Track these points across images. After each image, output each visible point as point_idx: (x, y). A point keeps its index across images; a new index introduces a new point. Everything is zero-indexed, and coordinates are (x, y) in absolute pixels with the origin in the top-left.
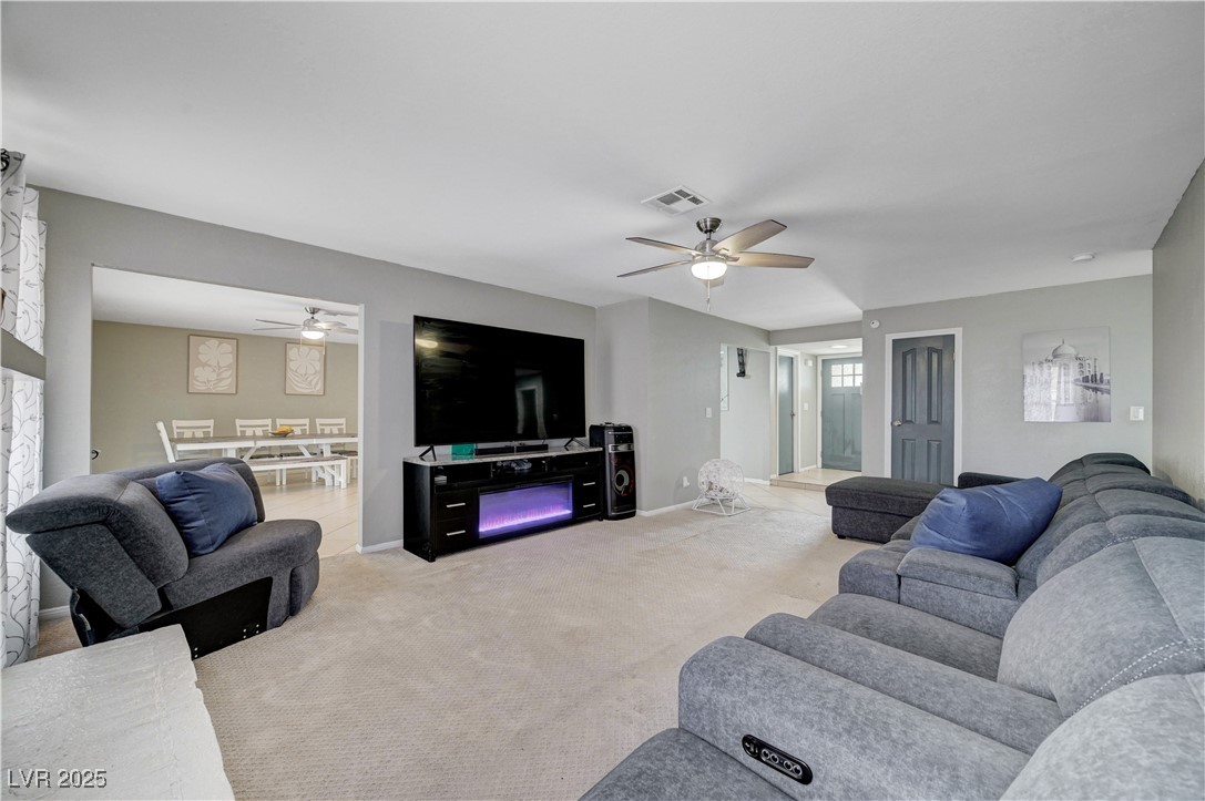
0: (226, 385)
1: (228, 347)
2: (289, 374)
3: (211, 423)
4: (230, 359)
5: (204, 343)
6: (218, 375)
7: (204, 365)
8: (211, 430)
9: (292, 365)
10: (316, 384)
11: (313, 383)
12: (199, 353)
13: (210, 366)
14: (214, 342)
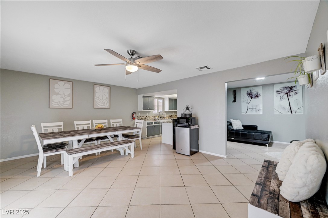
0: (68, 104)
1: (68, 85)
2: (96, 99)
3: (62, 123)
4: (69, 91)
5: (57, 83)
6: (64, 99)
7: (57, 94)
8: (62, 127)
9: (97, 95)
10: (107, 104)
11: (105, 103)
12: (55, 88)
13: (60, 94)
14: (62, 83)
